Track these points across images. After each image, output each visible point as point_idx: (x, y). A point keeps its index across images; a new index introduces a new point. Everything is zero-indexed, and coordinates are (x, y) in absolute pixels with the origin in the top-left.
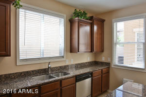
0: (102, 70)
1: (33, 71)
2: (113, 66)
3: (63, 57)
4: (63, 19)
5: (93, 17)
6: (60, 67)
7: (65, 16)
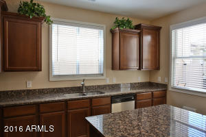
0: (152, 93)
1: (66, 88)
2: (170, 89)
3: (102, 75)
4: (102, 31)
5: (140, 25)
6: (99, 86)
7: (105, 26)
